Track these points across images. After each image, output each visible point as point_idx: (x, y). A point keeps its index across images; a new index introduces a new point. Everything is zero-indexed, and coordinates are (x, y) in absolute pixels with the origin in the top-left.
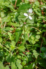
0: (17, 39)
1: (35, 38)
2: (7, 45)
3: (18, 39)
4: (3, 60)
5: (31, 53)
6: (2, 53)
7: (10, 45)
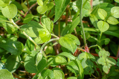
0: (58, 10)
1: (109, 15)
2: (31, 28)
3: (60, 11)
4: (16, 64)
5: (93, 57)
6: (14, 45)
7: (39, 30)
